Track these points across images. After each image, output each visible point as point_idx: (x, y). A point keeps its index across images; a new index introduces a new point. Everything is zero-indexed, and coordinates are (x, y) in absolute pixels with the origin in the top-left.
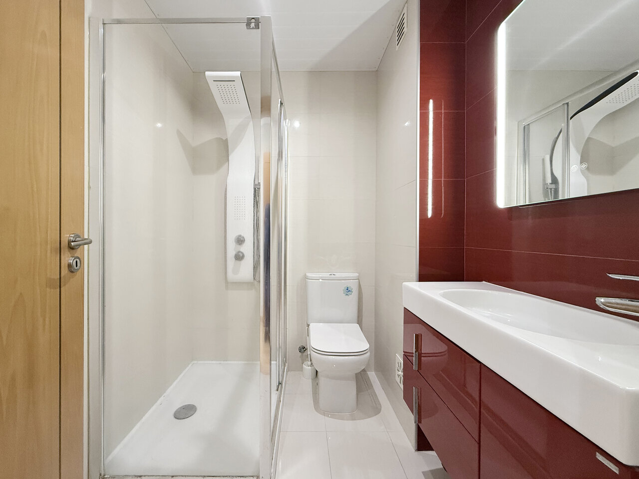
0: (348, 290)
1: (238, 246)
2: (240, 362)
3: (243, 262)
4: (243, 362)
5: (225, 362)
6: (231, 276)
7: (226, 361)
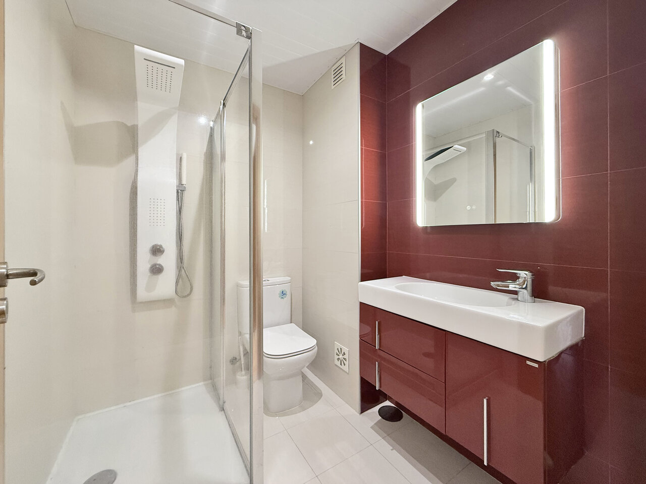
0: (283, 294)
1: (154, 257)
2: (156, 396)
3: (161, 277)
4: (160, 395)
5: (132, 403)
6: (142, 294)
7: (133, 401)
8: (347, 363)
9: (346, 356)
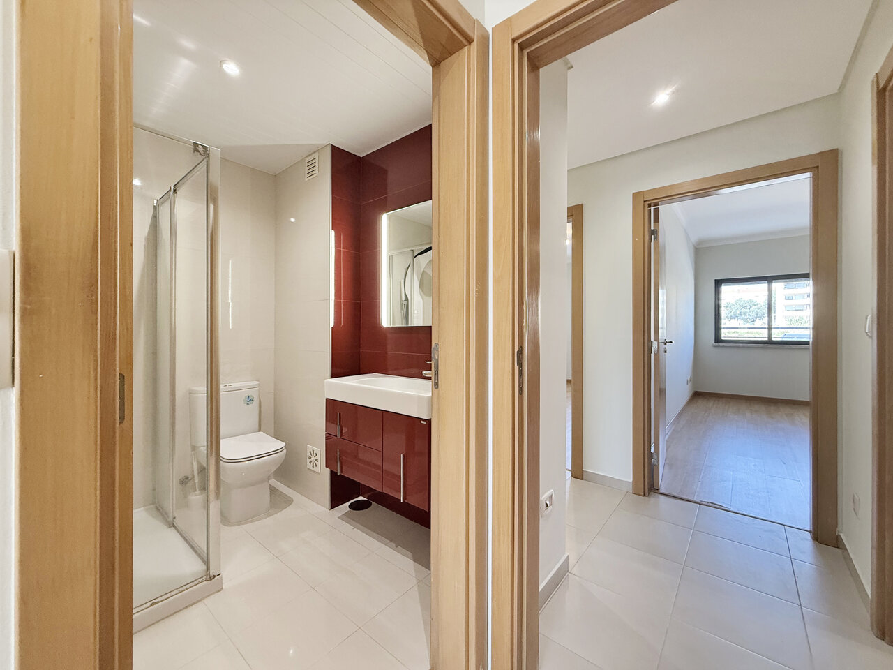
8: (318, 464)
9: (318, 457)
